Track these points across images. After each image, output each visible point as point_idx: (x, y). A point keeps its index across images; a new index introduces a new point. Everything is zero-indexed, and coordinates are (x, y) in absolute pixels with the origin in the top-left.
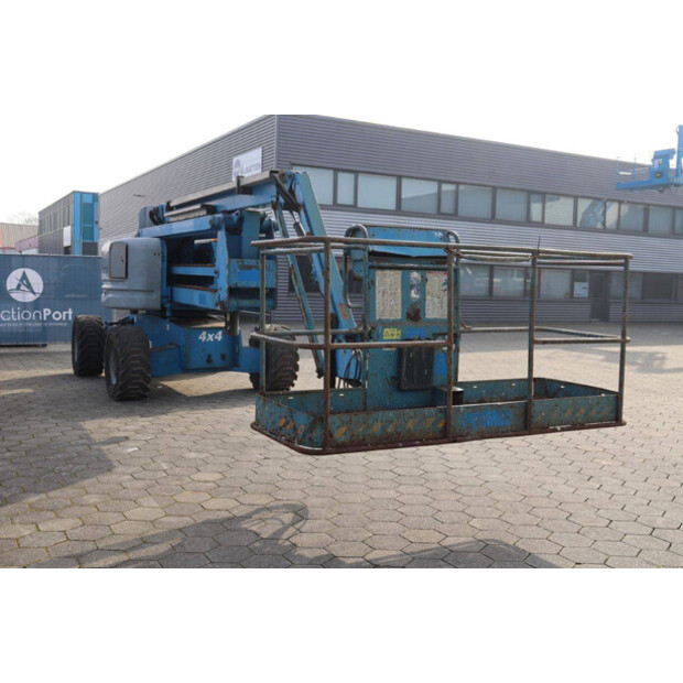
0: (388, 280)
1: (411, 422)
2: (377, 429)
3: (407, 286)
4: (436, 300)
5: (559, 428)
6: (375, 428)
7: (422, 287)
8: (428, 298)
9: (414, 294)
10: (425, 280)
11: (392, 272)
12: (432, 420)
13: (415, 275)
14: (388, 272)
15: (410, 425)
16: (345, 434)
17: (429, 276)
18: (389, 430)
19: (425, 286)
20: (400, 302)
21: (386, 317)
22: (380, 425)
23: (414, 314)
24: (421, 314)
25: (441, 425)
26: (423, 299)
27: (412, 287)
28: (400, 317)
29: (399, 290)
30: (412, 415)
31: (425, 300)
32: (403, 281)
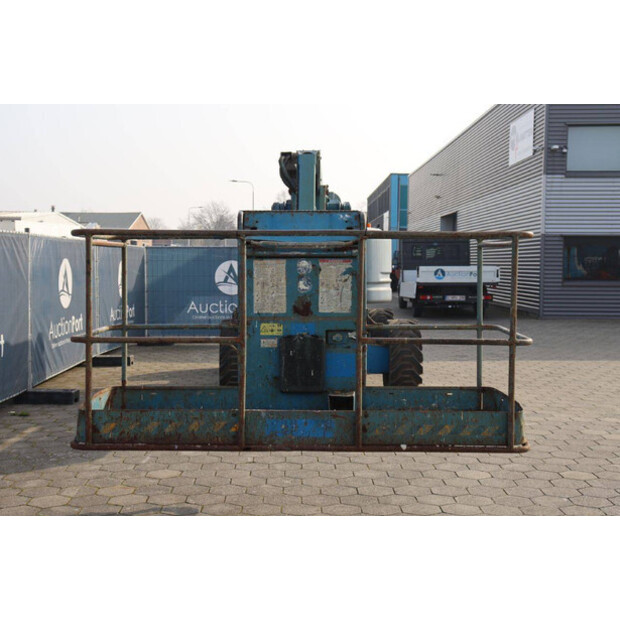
0: (269, 271)
1: (196, 423)
2: (152, 428)
3: (293, 277)
4: (333, 292)
5: (404, 447)
6: (149, 427)
7: (313, 277)
8: (322, 289)
9: (302, 285)
10: (317, 270)
11: (274, 262)
12: (223, 424)
13: (304, 263)
14: (268, 262)
15: (194, 426)
16: (113, 430)
17: (322, 264)
18: (167, 430)
19: (317, 275)
20: (285, 294)
21: (267, 310)
22: (155, 424)
23: (303, 307)
24: (312, 308)
25: (233, 430)
26: (315, 291)
27: (301, 277)
28: (285, 311)
29: (284, 281)
30: (198, 416)
31: (317, 291)
32: (287, 271)
